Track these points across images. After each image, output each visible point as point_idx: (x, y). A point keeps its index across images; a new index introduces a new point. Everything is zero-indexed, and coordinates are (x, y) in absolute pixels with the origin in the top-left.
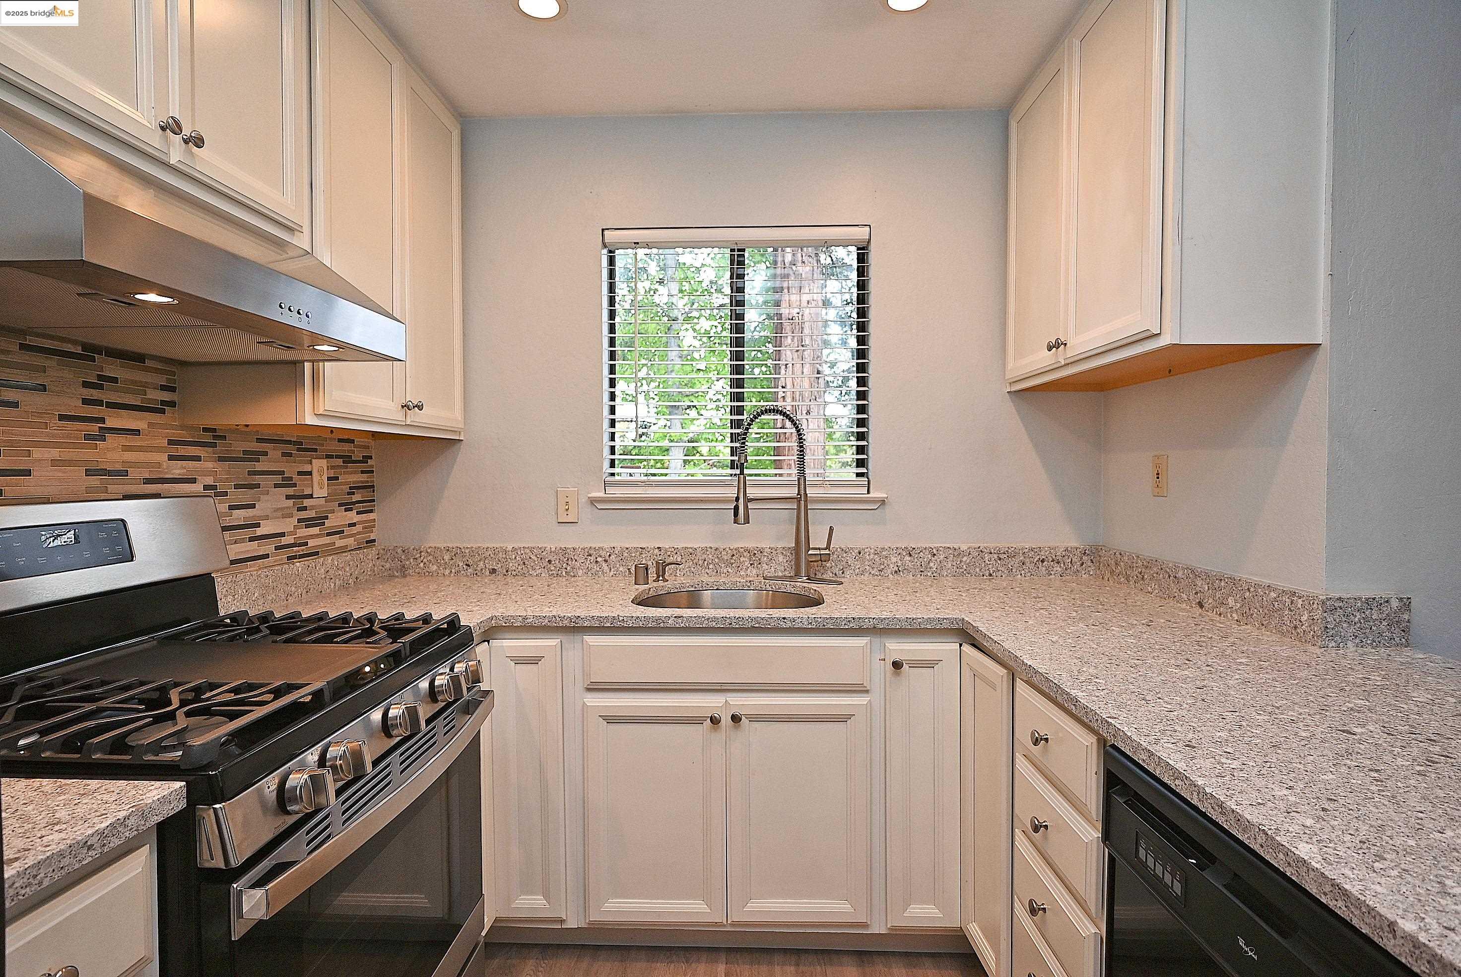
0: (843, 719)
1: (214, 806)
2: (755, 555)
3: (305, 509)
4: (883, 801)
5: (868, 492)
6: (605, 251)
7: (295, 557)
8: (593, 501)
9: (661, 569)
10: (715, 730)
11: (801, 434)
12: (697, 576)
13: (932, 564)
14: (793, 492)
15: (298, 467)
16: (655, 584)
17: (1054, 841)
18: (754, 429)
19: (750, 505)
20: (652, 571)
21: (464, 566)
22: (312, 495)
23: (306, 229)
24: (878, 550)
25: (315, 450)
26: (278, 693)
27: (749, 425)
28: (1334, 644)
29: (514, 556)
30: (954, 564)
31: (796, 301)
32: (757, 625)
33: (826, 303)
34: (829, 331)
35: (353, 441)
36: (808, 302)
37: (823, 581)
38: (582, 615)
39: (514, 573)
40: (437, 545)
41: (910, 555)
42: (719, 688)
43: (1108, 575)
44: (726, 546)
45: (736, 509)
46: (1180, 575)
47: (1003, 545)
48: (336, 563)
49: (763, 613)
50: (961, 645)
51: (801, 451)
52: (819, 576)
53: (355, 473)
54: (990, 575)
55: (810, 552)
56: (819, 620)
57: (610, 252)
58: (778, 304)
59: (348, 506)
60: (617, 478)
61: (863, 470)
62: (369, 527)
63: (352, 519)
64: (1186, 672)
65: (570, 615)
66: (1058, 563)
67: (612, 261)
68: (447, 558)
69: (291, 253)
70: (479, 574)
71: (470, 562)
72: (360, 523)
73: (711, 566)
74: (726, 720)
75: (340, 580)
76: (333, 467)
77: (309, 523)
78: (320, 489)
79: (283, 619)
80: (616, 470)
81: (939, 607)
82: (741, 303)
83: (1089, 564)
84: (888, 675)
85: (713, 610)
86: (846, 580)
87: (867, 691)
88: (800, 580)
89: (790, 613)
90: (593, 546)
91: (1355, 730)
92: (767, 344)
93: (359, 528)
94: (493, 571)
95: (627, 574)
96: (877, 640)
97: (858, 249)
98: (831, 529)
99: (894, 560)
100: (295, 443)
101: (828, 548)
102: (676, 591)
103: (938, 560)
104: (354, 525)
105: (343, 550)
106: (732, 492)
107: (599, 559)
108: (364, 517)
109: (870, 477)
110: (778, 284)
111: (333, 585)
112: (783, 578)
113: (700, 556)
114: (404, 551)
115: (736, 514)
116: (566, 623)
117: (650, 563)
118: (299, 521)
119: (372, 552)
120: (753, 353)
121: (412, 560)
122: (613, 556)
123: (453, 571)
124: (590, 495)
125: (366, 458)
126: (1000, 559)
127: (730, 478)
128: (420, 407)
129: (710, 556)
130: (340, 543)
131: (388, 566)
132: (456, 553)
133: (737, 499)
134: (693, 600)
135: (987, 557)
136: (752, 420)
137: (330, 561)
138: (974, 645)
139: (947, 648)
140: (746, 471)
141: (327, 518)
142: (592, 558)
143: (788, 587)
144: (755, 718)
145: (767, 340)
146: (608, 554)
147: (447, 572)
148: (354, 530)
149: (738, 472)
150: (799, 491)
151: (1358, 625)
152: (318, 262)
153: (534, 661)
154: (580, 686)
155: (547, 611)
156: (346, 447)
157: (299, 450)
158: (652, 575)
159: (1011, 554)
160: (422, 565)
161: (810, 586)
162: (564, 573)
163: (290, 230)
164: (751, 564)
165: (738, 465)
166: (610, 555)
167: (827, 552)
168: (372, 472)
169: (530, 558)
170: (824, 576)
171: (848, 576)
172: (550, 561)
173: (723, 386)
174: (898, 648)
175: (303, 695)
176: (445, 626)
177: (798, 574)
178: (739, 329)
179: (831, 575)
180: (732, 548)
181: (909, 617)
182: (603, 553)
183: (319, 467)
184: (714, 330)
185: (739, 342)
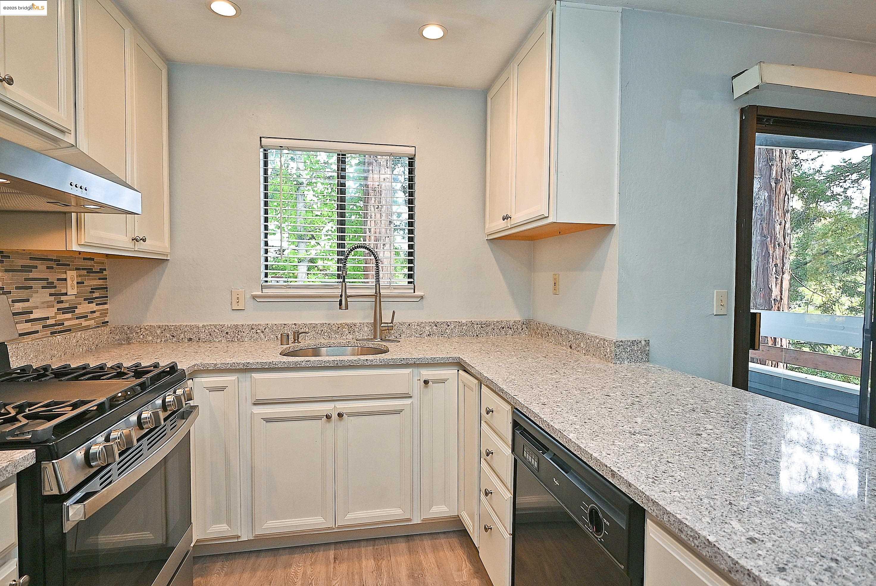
0: (398, 412)
1: (53, 461)
2: (351, 327)
3: (62, 302)
4: (419, 453)
5: (414, 292)
6: (262, 150)
7: (55, 333)
8: (254, 297)
9: (297, 335)
10: (329, 422)
11: (377, 260)
12: (318, 340)
13: (447, 331)
14: (373, 292)
15: (58, 276)
16: (293, 345)
17: (496, 460)
18: (350, 257)
19: (349, 299)
20: (291, 337)
21: (171, 337)
22: (66, 293)
23: (73, 132)
24: (419, 323)
25: (69, 265)
26: (75, 406)
27: (348, 254)
28: (619, 362)
29: (203, 330)
30: (459, 330)
31: (377, 178)
32: (352, 364)
33: (395, 180)
34: (397, 195)
35: (93, 259)
36: (384, 179)
37: (389, 341)
38: (251, 362)
39: (204, 340)
40: (152, 324)
41: (436, 326)
42: (331, 399)
43: (534, 335)
44: (335, 322)
45: (341, 301)
46: (563, 333)
47: (484, 320)
48: (83, 336)
49: (355, 358)
50: (458, 371)
51: (377, 269)
52: (387, 338)
53: (95, 279)
54: (477, 336)
55: (382, 325)
56: (386, 360)
57: (265, 150)
58: (366, 178)
59: (90, 301)
60: (269, 283)
61: (411, 280)
62: (104, 313)
63: (93, 308)
64: (554, 376)
65: (243, 362)
66: (511, 329)
67: (266, 156)
68: (159, 332)
69: (62, 146)
70: (180, 341)
71: (175, 334)
72: (98, 311)
73: (326, 334)
74: (335, 416)
75: (86, 347)
76: (80, 276)
77: (65, 311)
78: (72, 289)
79: (60, 369)
80: (269, 279)
81: (448, 352)
82: (343, 177)
83: (526, 329)
84: (422, 387)
85: (327, 357)
86: (402, 340)
87: (411, 397)
88: (377, 340)
89: (370, 357)
90: (255, 323)
91: (611, 395)
92: (360, 202)
93: (97, 314)
94: (190, 339)
95: (275, 339)
96: (416, 370)
97: (409, 159)
98: (394, 313)
99: (428, 328)
100: (55, 261)
101: (392, 323)
102: (306, 348)
103: (451, 328)
104: (94, 312)
105: (87, 328)
106: (338, 292)
107: (258, 331)
108: (101, 307)
109: (415, 284)
110: (366, 168)
111: (81, 350)
112: (368, 340)
113: (319, 328)
114: (129, 328)
115: (340, 304)
116: (241, 366)
117: (290, 333)
118: (58, 309)
119: (107, 330)
120: (351, 206)
121: (134, 334)
122: (267, 329)
123: (163, 340)
124: (252, 294)
125: (102, 270)
126: (482, 327)
127: (337, 284)
128: (144, 240)
129: (325, 328)
130: (85, 323)
131: (117, 337)
132: (165, 329)
133: (341, 296)
134: (316, 352)
135: (475, 326)
136: (350, 252)
137: (79, 335)
138: (465, 371)
139: (451, 373)
140: (346, 280)
141: (76, 308)
142: (254, 330)
143: (371, 344)
144: (350, 415)
145: (360, 199)
146: (264, 328)
147: (159, 340)
148: (95, 315)
149: (342, 280)
150: (376, 291)
151: (629, 353)
152: (80, 151)
153: (222, 389)
154: (249, 402)
155: (229, 361)
156: (89, 263)
157: (58, 265)
158: (291, 339)
159: (487, 324)
160: (141, 337)
161: (382, 343)
162: (236, 340)
163: (62, 132)
164: (349, 333)
165: (342, 276)
166: (265, 329)
167: (391, 325)
168: (106, 279)
169: (214, 331)
170: (390, 338)
171: (403, 338)
172: (227, 333)
173: (332, 226)
174: (427, 373)
175: (92, 406)
176: (168, 369)
177: (375, 338)
178: (343, 192)
179: (394, 337)
180: (338, 323)
181: (432, 357)
182: (261, 328)
183: (72, 275)
184: (326, 191)
185: (343, 200)
